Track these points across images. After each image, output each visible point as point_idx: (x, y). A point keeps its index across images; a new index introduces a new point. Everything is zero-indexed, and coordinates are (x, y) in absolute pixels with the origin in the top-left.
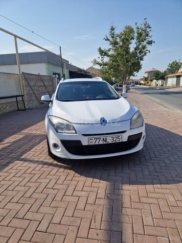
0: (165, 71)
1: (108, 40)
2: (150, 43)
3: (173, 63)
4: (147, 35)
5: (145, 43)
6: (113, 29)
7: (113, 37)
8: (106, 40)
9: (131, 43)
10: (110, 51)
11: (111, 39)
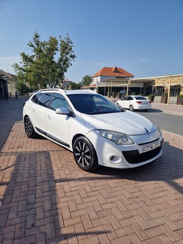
0: (80, 83)
1: (33, 46)
2: (73, 57)
3: (86, 76)
4: (70, 49)
5: (68, 56)
6: (37, 36)
7: (38, 44)
8: (30, 46)
9: (55, 54)
10: (34, 57)
11: (36, 46)
